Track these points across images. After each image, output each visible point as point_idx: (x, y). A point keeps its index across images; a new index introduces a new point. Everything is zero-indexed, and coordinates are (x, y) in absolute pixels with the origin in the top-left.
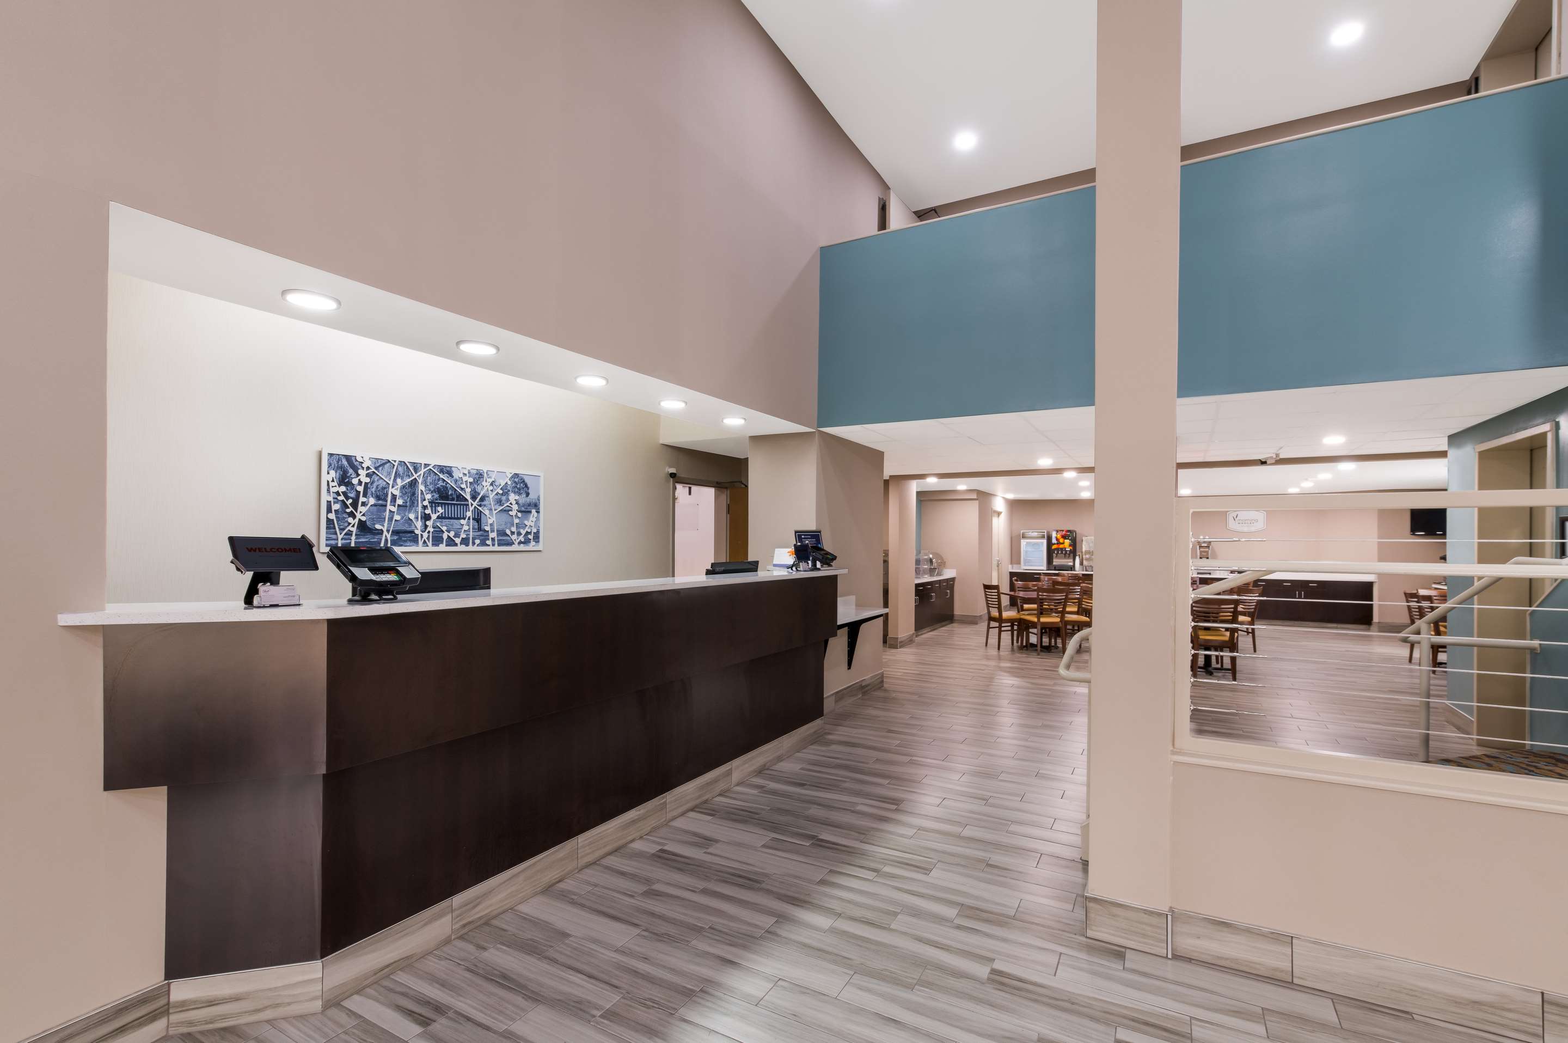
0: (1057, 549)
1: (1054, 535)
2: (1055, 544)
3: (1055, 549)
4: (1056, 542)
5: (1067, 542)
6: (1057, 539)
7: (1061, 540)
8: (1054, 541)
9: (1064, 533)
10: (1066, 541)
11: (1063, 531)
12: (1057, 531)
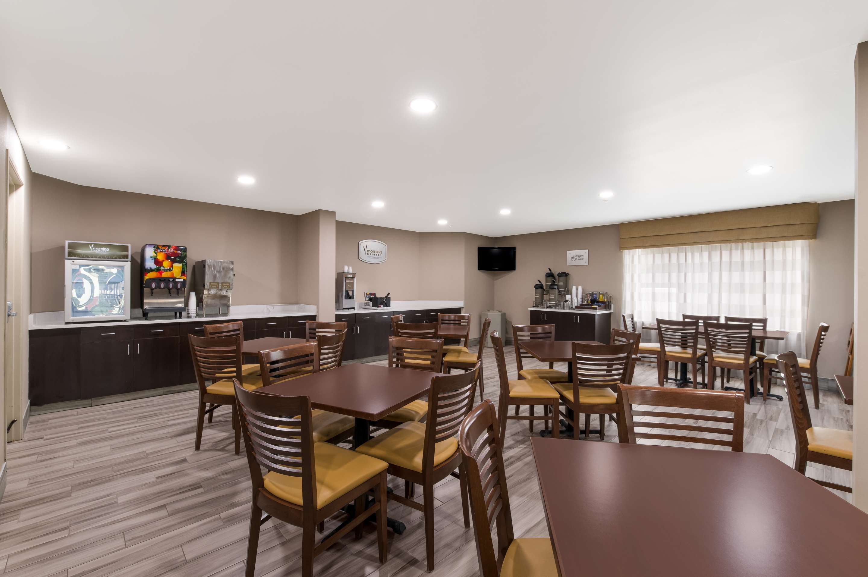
0: (158, 280)
1: (150, 252)
2: (151, 270)
3: (152, 280)
4: (154, 266)
5: (178, 267)
6: (157, 262)
7: (166, 264)
8: (150, 264)
9: (171, 250)
10: (175, 265)
11: (169, 247)
12: (157, 248)
